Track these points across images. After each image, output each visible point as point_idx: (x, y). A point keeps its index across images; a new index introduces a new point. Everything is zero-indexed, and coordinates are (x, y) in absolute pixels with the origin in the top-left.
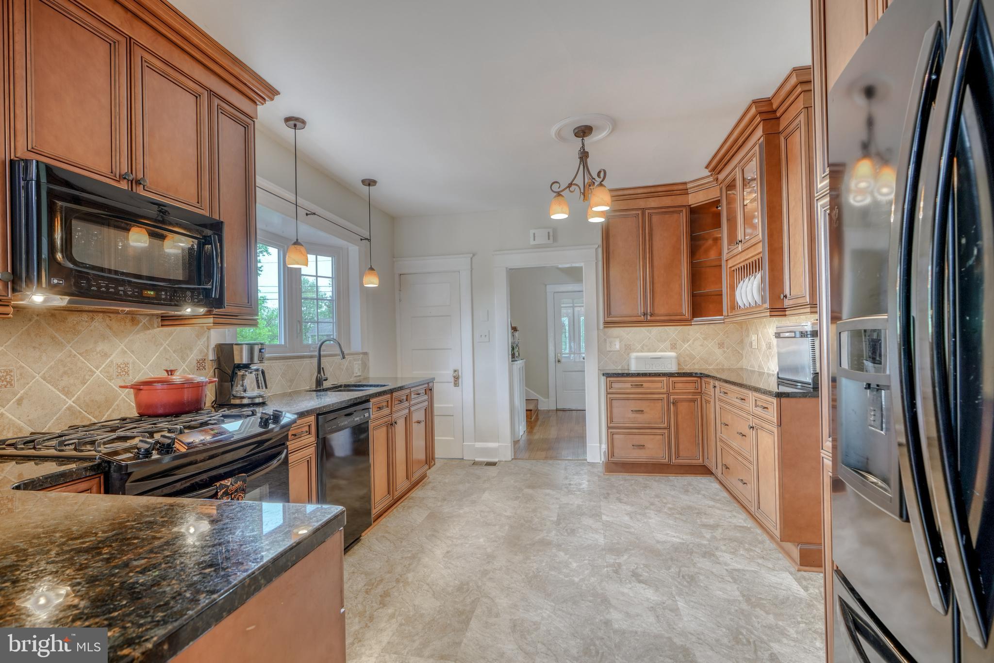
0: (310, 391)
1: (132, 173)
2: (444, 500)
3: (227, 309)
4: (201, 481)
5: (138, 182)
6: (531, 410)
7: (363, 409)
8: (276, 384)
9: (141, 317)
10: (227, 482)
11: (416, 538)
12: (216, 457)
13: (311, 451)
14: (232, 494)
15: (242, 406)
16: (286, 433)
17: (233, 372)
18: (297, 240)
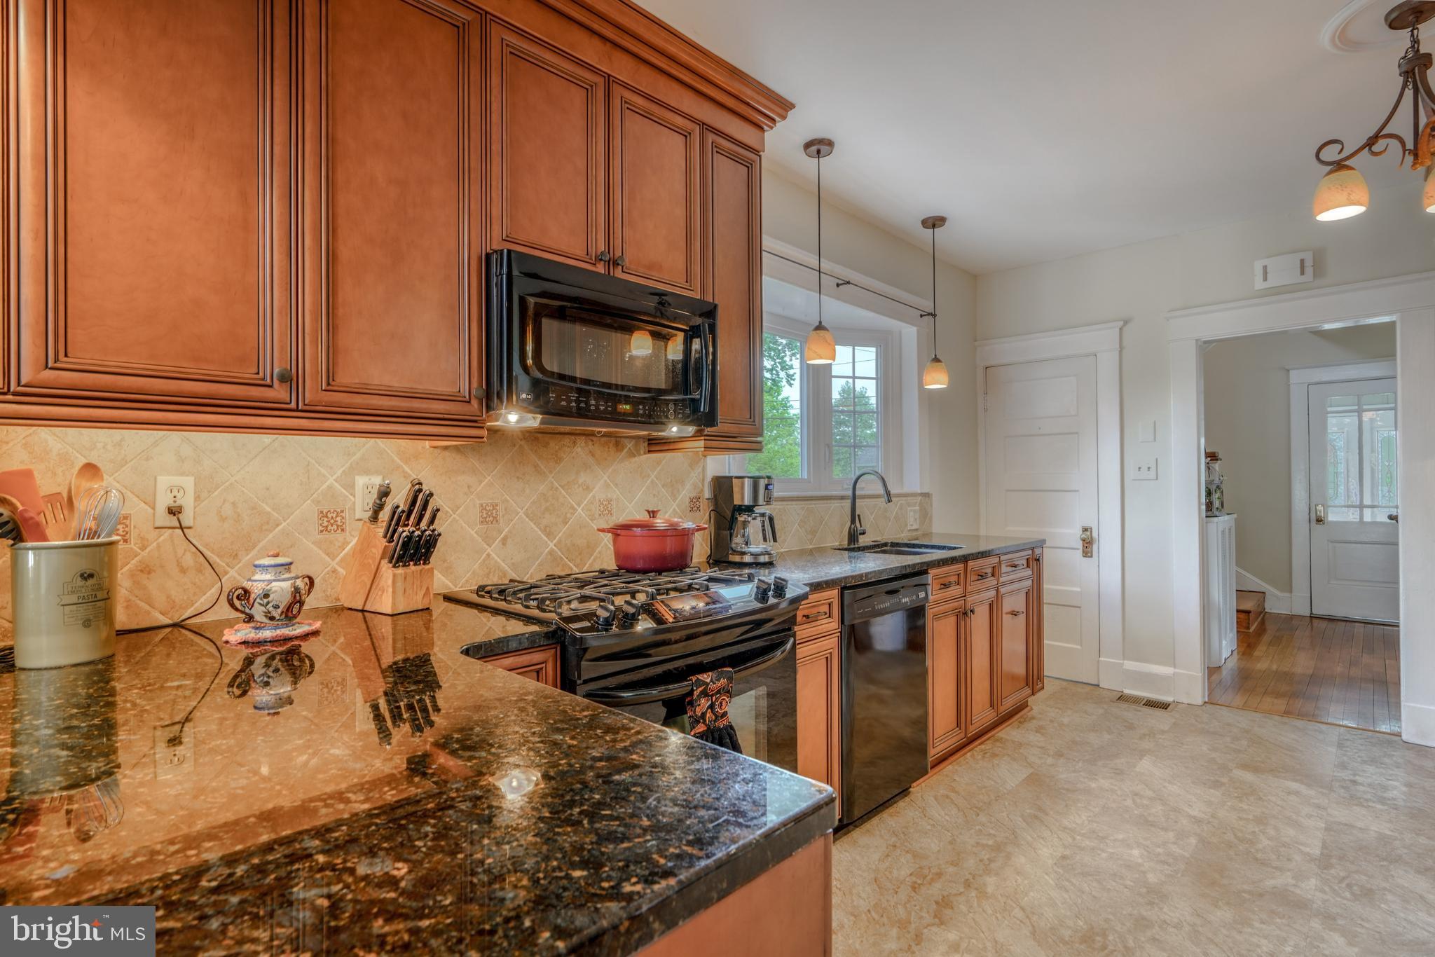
0: (839, 549)
1: (609, 253)
2: (1059, 754)
3: (720, 428)
4: (675, 669)
5: (616, 264)
6: (1248, 612)
7: (916, 586)
8: (790, 538)
9: (626, 441)
10: (706, 677)
11: (1005, 814)
12: (696, 638)
13: (832, 643)
14: (712, 696)
15: (742, 565)
16: (791, 615)
17: (733, 515)
18: (820, 322)
